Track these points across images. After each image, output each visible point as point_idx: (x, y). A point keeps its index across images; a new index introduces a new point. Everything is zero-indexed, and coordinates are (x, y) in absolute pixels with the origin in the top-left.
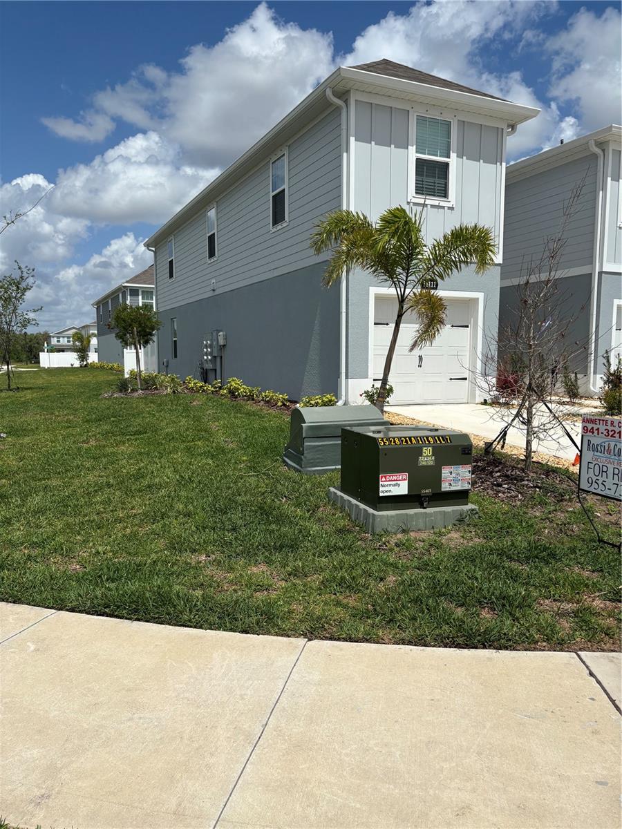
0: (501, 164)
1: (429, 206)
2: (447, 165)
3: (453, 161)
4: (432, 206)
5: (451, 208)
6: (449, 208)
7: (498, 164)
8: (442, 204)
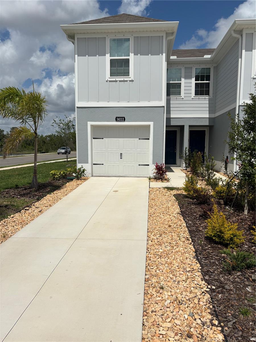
0: (162, 55)
1: (118, 81)
2: (128, 60)
3: (132, 57)
4: (120, 81)
5: (132, 81)
6: (130, 81)
7: (161, 55)
8: (125, 79)
